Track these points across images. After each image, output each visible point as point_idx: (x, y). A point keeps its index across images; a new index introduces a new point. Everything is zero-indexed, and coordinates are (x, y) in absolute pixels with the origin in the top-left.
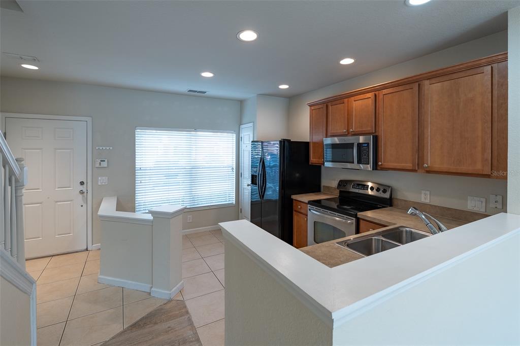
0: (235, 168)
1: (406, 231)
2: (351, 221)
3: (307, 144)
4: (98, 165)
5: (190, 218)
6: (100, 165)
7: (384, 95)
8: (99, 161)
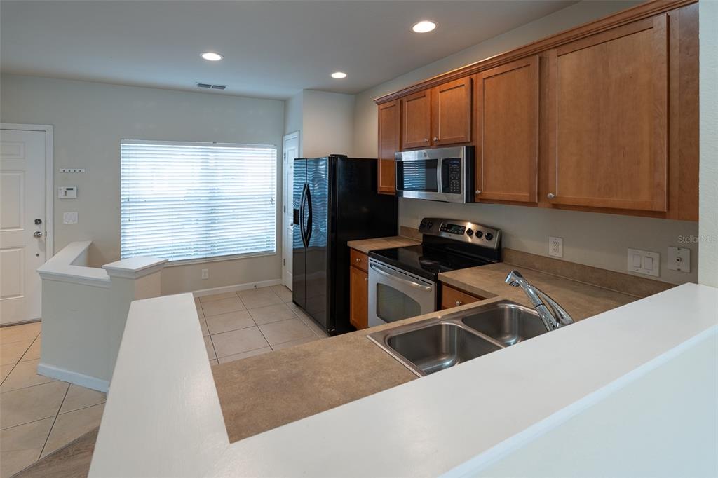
0: (275, 199)
1: (511, 310)
2: (430, 287)
3: (374, 162)
4: (62, 196)
5: (205, 273)
6: (65, 195)
7: (484, 79)
8: (64, 189)
